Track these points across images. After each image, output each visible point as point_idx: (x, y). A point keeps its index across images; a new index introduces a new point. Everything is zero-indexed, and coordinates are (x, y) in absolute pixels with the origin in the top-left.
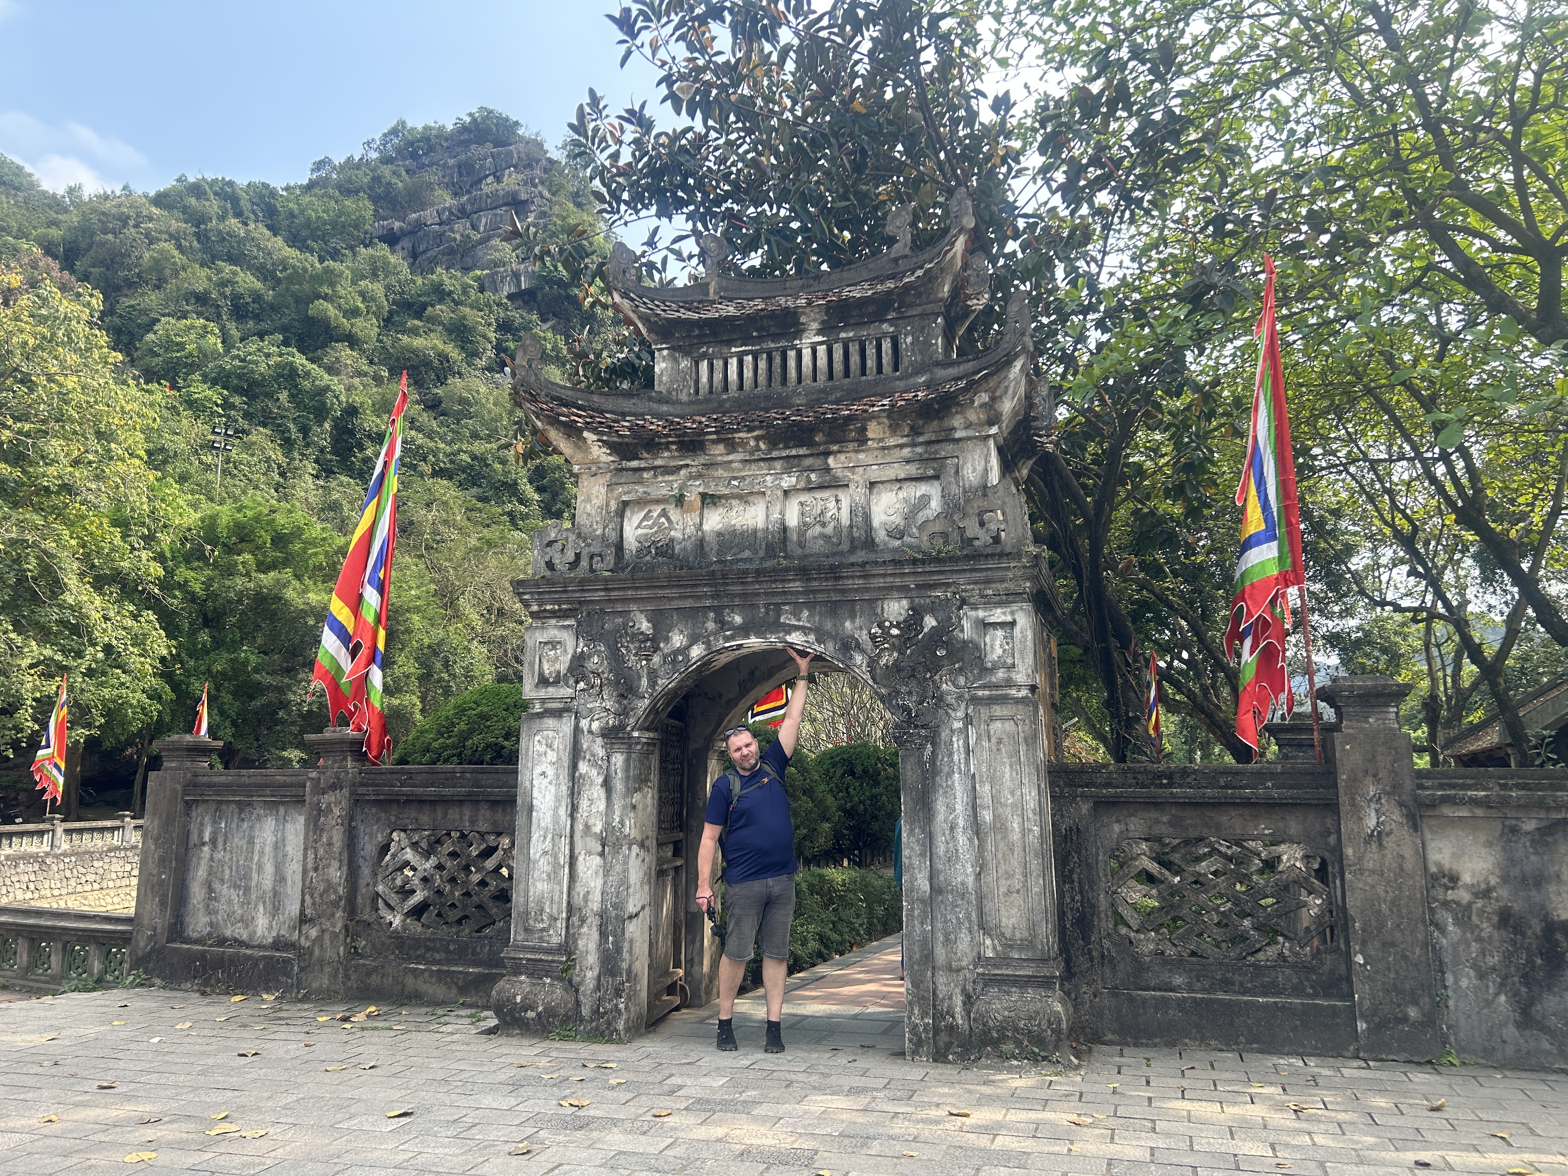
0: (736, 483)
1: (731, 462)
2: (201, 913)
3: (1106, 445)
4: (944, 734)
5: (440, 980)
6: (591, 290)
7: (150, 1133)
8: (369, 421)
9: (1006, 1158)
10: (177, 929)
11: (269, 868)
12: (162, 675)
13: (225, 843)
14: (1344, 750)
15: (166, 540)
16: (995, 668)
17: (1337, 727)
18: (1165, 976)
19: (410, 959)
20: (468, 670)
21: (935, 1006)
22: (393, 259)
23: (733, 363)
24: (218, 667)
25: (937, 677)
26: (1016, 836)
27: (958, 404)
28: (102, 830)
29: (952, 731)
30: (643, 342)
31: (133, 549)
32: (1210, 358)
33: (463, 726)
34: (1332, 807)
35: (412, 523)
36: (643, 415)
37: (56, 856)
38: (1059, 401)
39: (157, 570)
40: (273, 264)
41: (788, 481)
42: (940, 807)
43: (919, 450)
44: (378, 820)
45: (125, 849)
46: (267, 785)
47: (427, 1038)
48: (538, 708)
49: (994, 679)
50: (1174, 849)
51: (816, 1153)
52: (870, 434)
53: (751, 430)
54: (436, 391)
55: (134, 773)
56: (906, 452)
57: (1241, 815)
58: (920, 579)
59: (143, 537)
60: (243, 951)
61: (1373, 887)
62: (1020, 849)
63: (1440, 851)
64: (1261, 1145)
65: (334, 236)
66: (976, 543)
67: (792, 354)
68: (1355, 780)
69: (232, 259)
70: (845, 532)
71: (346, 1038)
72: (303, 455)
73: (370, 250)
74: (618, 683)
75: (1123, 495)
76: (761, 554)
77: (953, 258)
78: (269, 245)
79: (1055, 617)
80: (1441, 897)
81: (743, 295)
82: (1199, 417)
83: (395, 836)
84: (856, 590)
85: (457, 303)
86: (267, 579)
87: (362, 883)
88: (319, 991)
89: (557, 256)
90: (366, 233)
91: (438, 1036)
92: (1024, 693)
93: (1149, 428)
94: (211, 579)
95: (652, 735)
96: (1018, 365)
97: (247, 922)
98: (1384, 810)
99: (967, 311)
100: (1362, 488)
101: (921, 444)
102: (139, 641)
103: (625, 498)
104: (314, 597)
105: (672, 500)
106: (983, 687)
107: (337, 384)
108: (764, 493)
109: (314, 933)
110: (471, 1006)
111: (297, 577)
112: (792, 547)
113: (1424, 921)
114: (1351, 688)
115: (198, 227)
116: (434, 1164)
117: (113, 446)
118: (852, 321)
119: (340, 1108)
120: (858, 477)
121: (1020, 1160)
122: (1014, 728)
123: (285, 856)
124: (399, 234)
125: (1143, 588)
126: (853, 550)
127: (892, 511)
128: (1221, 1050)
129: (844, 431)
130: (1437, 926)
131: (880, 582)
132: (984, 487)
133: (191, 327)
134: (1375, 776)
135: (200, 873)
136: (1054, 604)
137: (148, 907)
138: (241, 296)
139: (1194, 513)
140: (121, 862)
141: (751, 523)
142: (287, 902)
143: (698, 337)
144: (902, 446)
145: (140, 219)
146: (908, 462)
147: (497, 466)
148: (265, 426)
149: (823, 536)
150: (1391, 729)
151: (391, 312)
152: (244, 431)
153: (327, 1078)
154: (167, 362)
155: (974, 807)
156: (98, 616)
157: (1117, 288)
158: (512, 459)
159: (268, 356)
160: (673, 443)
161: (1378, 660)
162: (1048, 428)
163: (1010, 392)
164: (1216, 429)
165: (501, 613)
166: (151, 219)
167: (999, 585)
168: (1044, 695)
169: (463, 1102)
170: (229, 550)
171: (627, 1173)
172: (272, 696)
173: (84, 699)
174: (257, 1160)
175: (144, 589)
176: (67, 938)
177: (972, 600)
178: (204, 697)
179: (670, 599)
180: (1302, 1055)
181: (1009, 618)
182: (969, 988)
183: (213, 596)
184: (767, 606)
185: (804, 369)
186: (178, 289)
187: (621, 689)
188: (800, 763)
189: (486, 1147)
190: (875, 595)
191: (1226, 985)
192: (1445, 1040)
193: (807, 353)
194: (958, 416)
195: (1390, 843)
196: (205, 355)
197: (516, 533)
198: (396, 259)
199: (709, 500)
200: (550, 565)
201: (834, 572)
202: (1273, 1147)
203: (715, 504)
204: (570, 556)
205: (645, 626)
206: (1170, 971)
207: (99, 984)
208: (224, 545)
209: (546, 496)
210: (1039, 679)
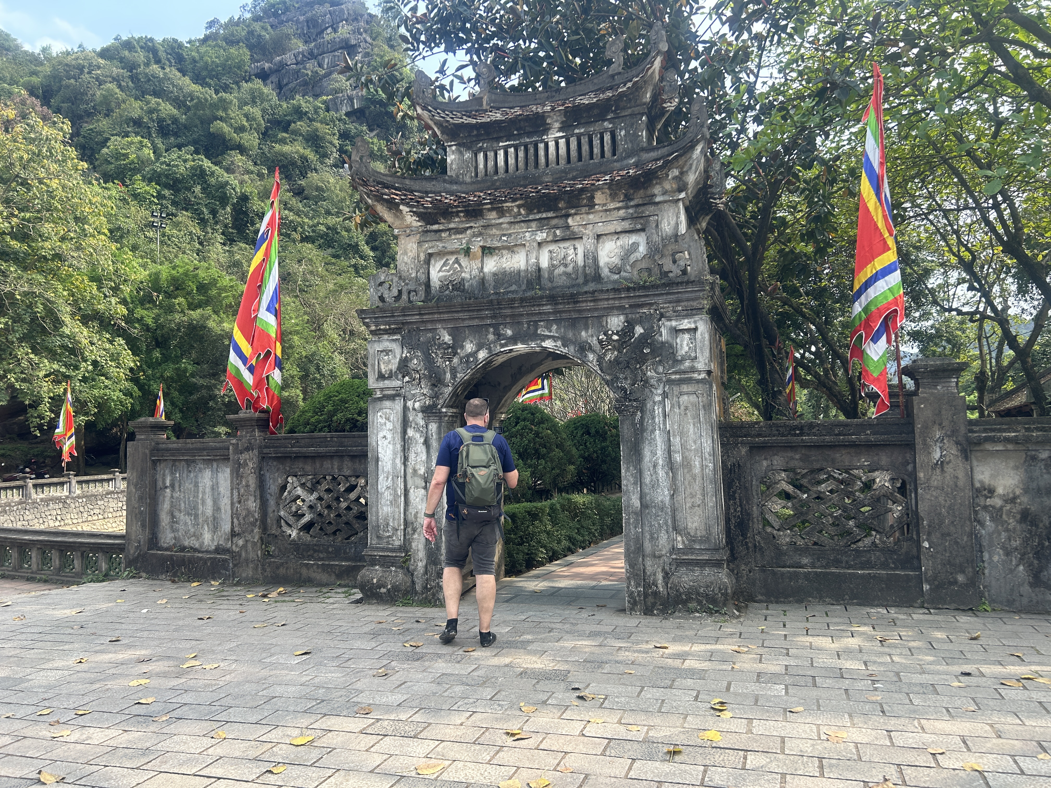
0: (505, 238)
1: (501, 224)
2: (168, 531)
3: (760, 205)
4: (649, 405)
5: (324, 570)
6: (402, 107)
7: (145, 668)
8: (256, 204)
9: (691, 673)
10: (153, 542)
11: (209, 502)
12: (132, 380)
13: (180, 487)
14: (919, 408)
15: (127, 289)
16: (683, 359)
17: (915, 393)
18: (797, 558)
19: (303, 558)
20: (332, 371)
21: (644, 580)
22: (266, 90)
23: (501, 153)
24: (167, 374)
25: (644, 367)
26: (697, 470)
27: (657, 178)
28: (101, 481)
29: (654, 403)
30: (438, 142)
31: (106, 296)
32: (832, 142)
33: (330, 407)
34: (910, 446)
35: (289, 274)
36: (440, 192)
37: (73, 498)
38: (728, 175)
39: (122, 310)
40: (184, 96)
41: (541, 236)
42: (647, 453)
43: (631, 211)
44: (278, 470)
45: (117, 493)
46: (204, 449)
47: (317, 607)
48: (379, 394)
49: (682, 368)
50: (804, 476)
51: (569, 672)
52: (597, 201)
53: (514, 200)
54: (300, 182)
55: (119, 444)
56: (622, 213)
57: (849, 453)
58: (632, 301)
59: (112, 288)
60: (197, 554)
61: (936, 497)
62: (700, 479)
63: (983, 473)
64: (857, 662)
65: (224, 75)
66: (671, 275)
67: (541, 146)
68: (927, 428)
69: (156, 94)
70: (580, 270)
71: (265, 608)
72: (213, 229)
73: (250, 84)
74: (431, 377)
75: (772, 240)
76: (524, 287)
77: (653, 73)
78: (180, 83)
79: (725, 325)
80: (982, 503)
81: (506, 105)
82: (825, 184)
83: (290, 479)
84: (589, 310)
85: (311, 120)
86: (196, 314)
87: (270, 510)
88: (247, 579)
89: (377, 83)
90: (246, 72)
91: (324, 605)
92: (703, 376)
93: (790, 192)
94: (158, 315)
95: (455, 410)
96: (699, 148)
97: (198, 536)
98: (945, 447)
99: (663, 111)
100: (938, 230)
101: (632, 206)
102: (115, 357)
103: (430, 251)
104: (226, 325)
105: (462, 252)
106: (675, 373)
107: (233, 180)
108: (524, 245)
109: (241, 542)
110: (345, 586)
111: (216, 312)
112: (545, 282)
113: (970, 519)
114: (926, 367)
115: (131, 71)
116: (325, 683)
117: (86, 226)
118: (583, 121)
119: (264, 650)
120: (589, 231)
121: (700, 674)
122: (696, 399)
123: (219, 494)
124: (268, 72)
125: (785, 304)
126: (586, 282)
127: (612, 255)
128: (833, 604)
129: (579, 199)
130: (979, 522)
131: (605, 304)
132: (676, 236)
133: (132, 143)
134: (940, 425)
135: (165, 506)
136: (724, 316)
137: (134, 528)
138: (164, 120)
139: (820, 251)
140: (115, 501)
141: (516, 266)
142: (223, 524)
143: (476, 136)
144: (619, 209)
145: (92, 67)
146: (623, 220)
147: (344, 233)
148: (187, 210)
149: (565, 273)
150: (953, 393)
151: (266, 128)
152: (173, 214)
153: (255, 632)
154: (118, 167)
155: (669, 452)
156: (86, 341)
157: (768, 93)
158: (353, 228)
159: (185, 161)
160: (461, 211)
161: (945, 348)
162: (720, 193)
163: (694, 168)
164: (836, 192)
165: (352, 333)
166: (99, 68)
167: (685, 303)
168: (716, 377)
169: (342, 645)
170: (169, 295)
171: (448, 686)
172: (204, 392)
173: (82, 397)
174: (214, 682)
175: (115, 323)
176: (84, 549)
177: (668, 314)
178: (161, 394)
179: (463, 320)
180: (886, 606)
181: (693, 326)
182: (667, 568)
183: (160, 327)
184: (528, 323)
185: (550, 156)
186: (121, 116)
187: (433, 381)
188: (554, 427)
189: (358, 672)
190: (601, 313)
191: (837, 563)
192: (981, 595)
193: (552, 145)
194: (658, 186)
195: (949, 469)
196: (142, 162)
197: (359, 279)
198: (267, 90)
199: (487, 251)
200: (382, 299)
201: (573, 298)
202: (865, 663)
203: (491, 254)
204: (395, 292)
205: (447, 338)
206: (800, 555)
207: (106, 577)
208: (165, 292)
209: (378, 253)
210: (713, 367)
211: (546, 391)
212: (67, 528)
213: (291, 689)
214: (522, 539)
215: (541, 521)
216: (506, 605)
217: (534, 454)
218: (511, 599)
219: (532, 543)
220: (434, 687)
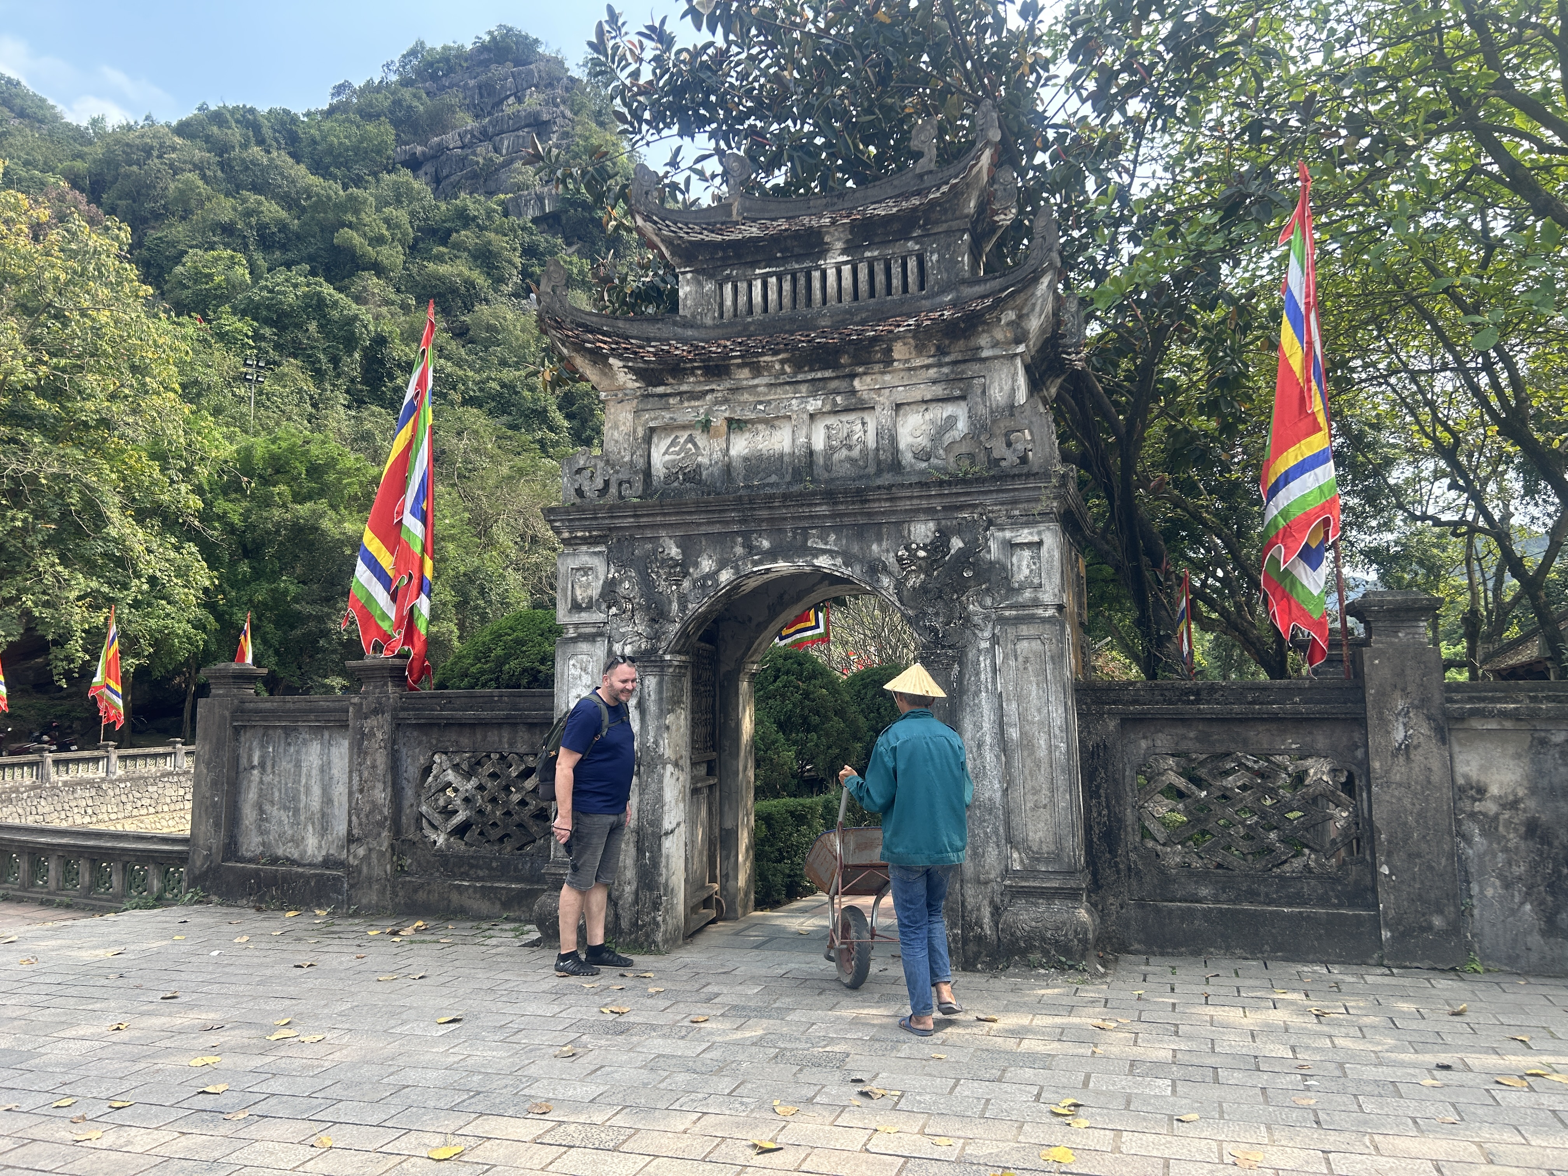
0: (761, 407)
1: (757, 386)
2: (254, 832)
3: (1138, 361)
4: (971, 654)
5: (483, 896)
6: (614, 213)
7: (213, 1039)
8: (398, 350)
9: (1032, 1059)
10: (231, 849)
11: (316, 791)
12: (205, 605)
13: (273, 767)
14: (1372, 664)
15: (203, 472)
16: (1021, 588)
17: (1366, 643)
18: (1191, 888)
19: (454, 876)
20: (503, 596)
21: (963, 917)
22: (416, 185)
23: (758, 285)
24: (259, 597)
25: (964, 598)
26: (1042, 753)
27: (985, 323)
28: (155, 756)
29: (979, 651)
30: (667, 266)
31: (172, 482)
32: (1246, 270)
33: (499, 651)
34: (1359, 721)
35: (443, 452)
36: (668, 340)
37: (112, 782)
38: (1090, 317)
39: (196, 502)
40: (297, 192)
41: (814, 405)
42: (968, 724)
43: (946, 370)
44: (420, 743)
45: (178, 774)
46: (311, 711)
47: (473, 950)
48: (571, 633)
49: (1020, 600)
50: (1202, 763)
51: (848, 1055)
52: (896, 355)
53: (776, 353)
54: (463, 318)
55: (184, 701)
56: (932, 372)
57: (1268, 730)
58: (947, 501)
59: (181, 470)
60: (295, 869)
61: (1400, 799)
62: (1047, 765)
63: (1468, 763)
64: (1282, 1047)
65: (357, 162)
66: (1003, 464)
67: (816, 275)
68: (1384, 694)
69: (256, 188)
70: (871, 455)
71: (396, 951)
72: (334, 385)
73: (393, 176)
74: (649, 608)
75: (1156, 412)
76: (788, 478)
77: (979, 172)
78: (293, 172)
79: (1084, 537)
80: (1468, 809)
81: (767, 215)
82: (1234, 331)
83: (437, 758)
84: (883, 513)
85: (482, 228)
86: (304, 510)
87: (406, 803)
88: (368, 907)
89: (579, 178)
90: (388, 158)
91: (484, 948)
92: (1050, 612)
93: (1183, 343)
94: (249, 510)
95: (683, 658)
96: (1045, 281)
97: (298, 841)
98: (1412, 723)
99: (994, 227)
100: (1403, 400)
101: (948, 364)
102: (182, 572)
103: (651, 424)
104: (349, 527)
105: (699, 425)
106: (1010, 607)
107: (365, 314)
108: (790, 417)
109: (361, 852)
110: (514, 920)
111: (334, 507)
112: (819, 471)
113: (1450, 833)
114: (1381, 603)
115: (221, 156)
116: (483, 1066)
117: (148, 379)
118: (877, 240)
119: (392, 1015)
120: (884, 399)
121: (1045, 1061)
122: (1041, 647)
123: (331, 778)
124: (421, 158)
125: (1176, 506)
126: (879, 472)
127: (918, 433)
128: (1246, 959)
129: (869, 353)
130: (1463, 837)
131: (906, 505)
132: (1011, 407)
133: (220, 258)
134: (1403, 690)
135: (251, 795)
136: (1082, 524)
137: (203, 828)
138: (266, 226)
139: (1228, 429)
140: (175, 787)
141: (777, 447)
142: (335, 823)
143: (723, 259)
144: (928, 367)
145: (163, 150)
146: (934, 382)
147: (527, 393)
148: (295, 357)
149: (849, 459)
150: (1421, 643)
151: (416, 239)
152: (275, 363)
153: (379, 987)
154: (196, 294)
155: (1001, 726)
156: (141, 548)
157: (1150, 199)
158: (540, 386)
159: (295, 286)
160: (698, 368)
161: (1417, 574)
162: (1077, 345)
163: (1038, 309)
164: (1251, 343)
165: (534, 540)
166: (174, 149)
167: (1025, 505)
168: (1071, 614)
169: (509, 1009)
170: (265, 481)
171: (666, 1074)
172: (312, 625)
173: (131, 630)
174: (316, 1063)
175: (185, 522)
176: (127, 859)
177: (999, 521)
178: (247, 626)
179: (699, 524)
180: (1326, 963)
181: (1036, 539)
182: (997, 900)
183: (252, 527)
184: (794, 530)
185: (829, 290)
186: (204, 220)
187: (653, 614)
188: (832, 684)
189: (531, 1051)
190: (901, 517)
191: (1252, 896)
192: (1469, 948)
193: (831, 273)
194: (985, 335)
195: (1417, 756)
196: (234, 287)
197: (546, 461)
198: (419, 185)
199: (735, 425)
200: (580, 492)
201: (860, 496)
202: (1293, 1049)
203: (741, 429)
204: (599, 483)
205: (674, 551)
206: (1196, 882)
207: (159, 902)
208: (260, 476)
209: (575, 423)
210: (1067, 599)
211: (821, 630)
212: (102, 827)
213: (431, 1074)
214: (781, 853)
215: (810, 826)
216: (757, 952)
217: (802, 725)
218: (764, 943)
219: (797, 860)
220: (645, 1075)
